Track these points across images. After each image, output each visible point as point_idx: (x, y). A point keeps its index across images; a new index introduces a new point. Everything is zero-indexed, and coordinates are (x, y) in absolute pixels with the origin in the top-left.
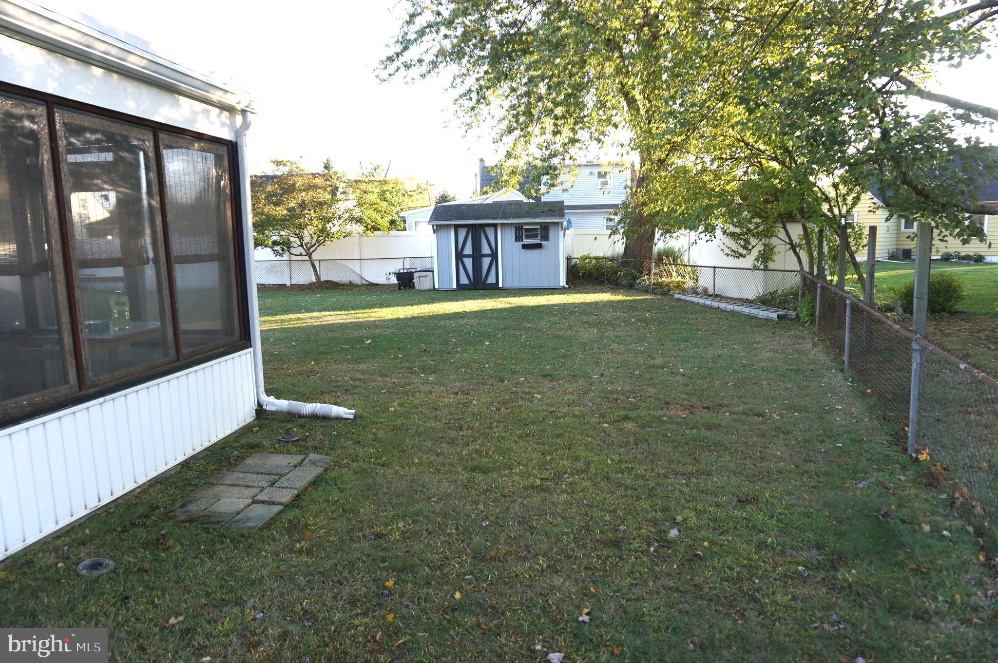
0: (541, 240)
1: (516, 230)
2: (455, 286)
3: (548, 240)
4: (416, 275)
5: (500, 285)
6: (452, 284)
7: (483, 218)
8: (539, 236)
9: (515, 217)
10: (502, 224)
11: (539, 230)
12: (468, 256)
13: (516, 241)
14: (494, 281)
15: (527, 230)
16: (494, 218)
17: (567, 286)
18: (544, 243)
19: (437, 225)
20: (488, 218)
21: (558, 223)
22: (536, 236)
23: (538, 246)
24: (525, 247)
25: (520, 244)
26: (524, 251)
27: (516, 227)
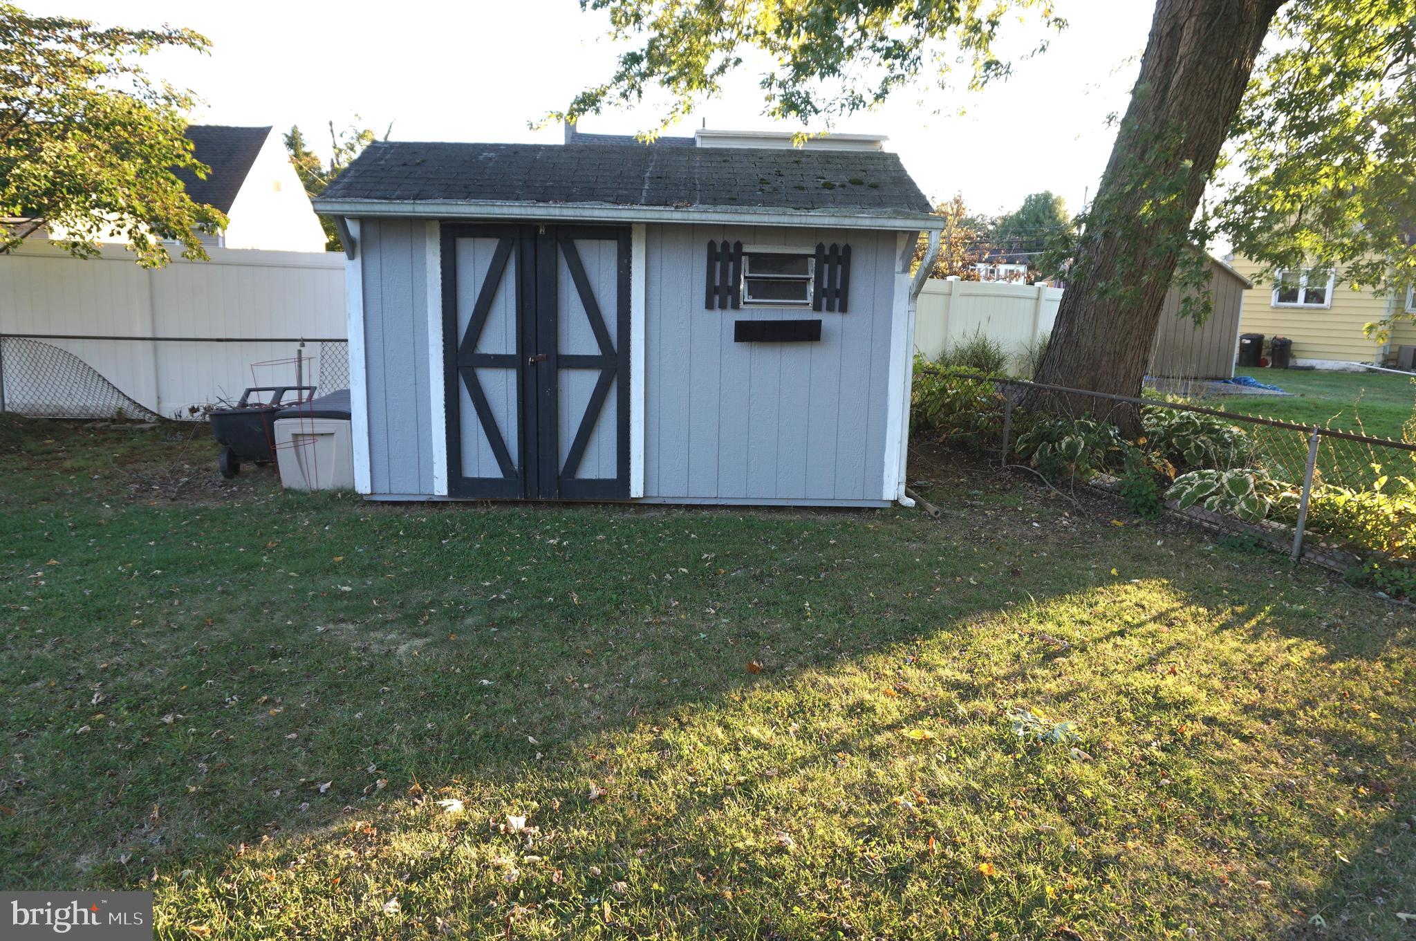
0: (817, 307)
1: (712, 258)
2: (440, 487)
3: (844, 309)
4: (284, 430)
5: (636, 490)
6: (431, 478)
7: (568, 197)
8: (811, 289)
9: (714, 200)
10: (654, 230)
11: (812, 263)
12: (499, 362)
13: (709, 306)
14: (611, 473)
15: (758, 261)
16: (618, 200)
17: (910, 502)
18: (829, 320)
19: (363, 220)
20: (590, 194)
21: (891, 236)
22: (795, 290)
23: (808, 333)
24: (747, 333)
25: (730, 318)
26: (742, 350)
27: (711, 246)
